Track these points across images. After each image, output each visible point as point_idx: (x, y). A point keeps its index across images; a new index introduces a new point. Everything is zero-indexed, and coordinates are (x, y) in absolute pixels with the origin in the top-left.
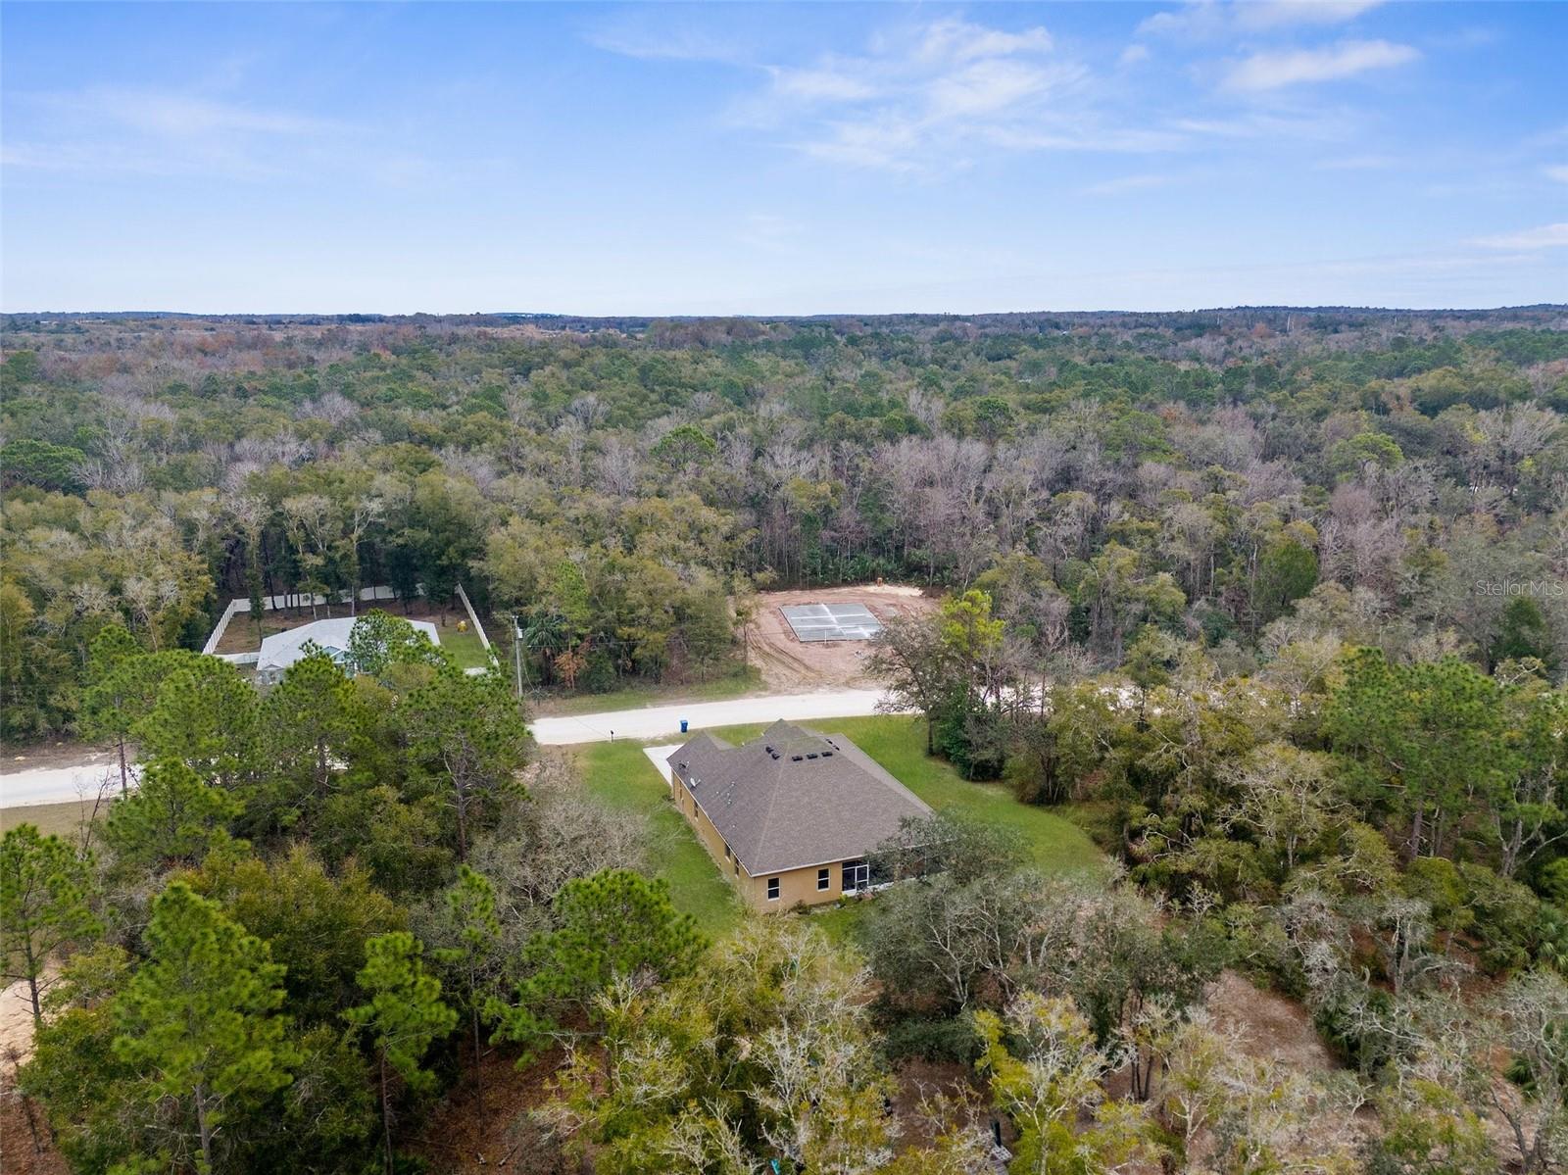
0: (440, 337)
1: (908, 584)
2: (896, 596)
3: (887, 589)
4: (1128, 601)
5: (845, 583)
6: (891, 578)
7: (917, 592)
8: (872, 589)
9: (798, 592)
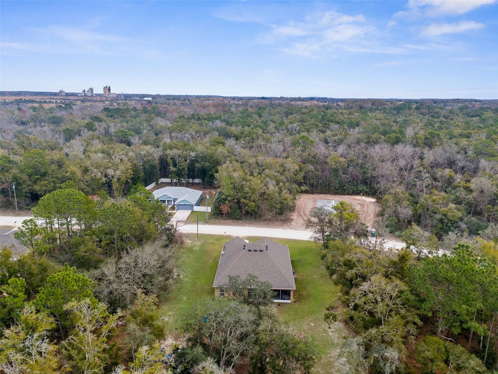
0: (275, 104)
1: (372, 197)
2: (365, 201)
3: (364, 198)
4: (435, 213)
5: (348, 194)
6: (367, 194)
7: (373, 200)
8: (358, 197)
9: (329, 195)
